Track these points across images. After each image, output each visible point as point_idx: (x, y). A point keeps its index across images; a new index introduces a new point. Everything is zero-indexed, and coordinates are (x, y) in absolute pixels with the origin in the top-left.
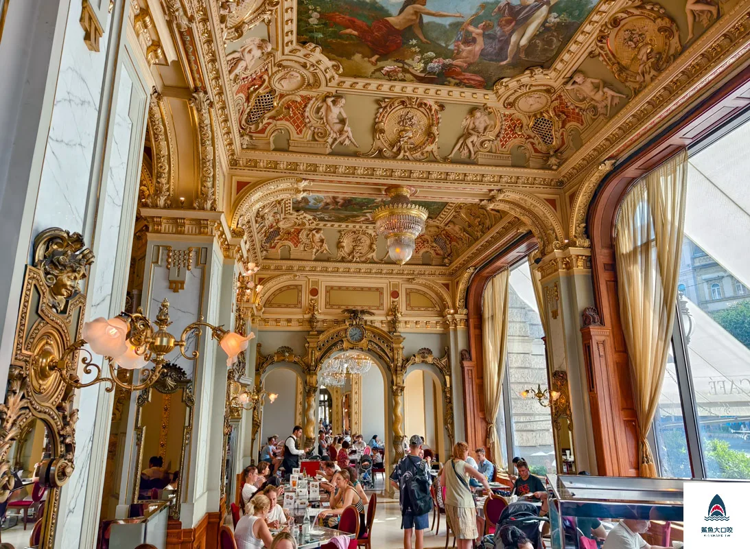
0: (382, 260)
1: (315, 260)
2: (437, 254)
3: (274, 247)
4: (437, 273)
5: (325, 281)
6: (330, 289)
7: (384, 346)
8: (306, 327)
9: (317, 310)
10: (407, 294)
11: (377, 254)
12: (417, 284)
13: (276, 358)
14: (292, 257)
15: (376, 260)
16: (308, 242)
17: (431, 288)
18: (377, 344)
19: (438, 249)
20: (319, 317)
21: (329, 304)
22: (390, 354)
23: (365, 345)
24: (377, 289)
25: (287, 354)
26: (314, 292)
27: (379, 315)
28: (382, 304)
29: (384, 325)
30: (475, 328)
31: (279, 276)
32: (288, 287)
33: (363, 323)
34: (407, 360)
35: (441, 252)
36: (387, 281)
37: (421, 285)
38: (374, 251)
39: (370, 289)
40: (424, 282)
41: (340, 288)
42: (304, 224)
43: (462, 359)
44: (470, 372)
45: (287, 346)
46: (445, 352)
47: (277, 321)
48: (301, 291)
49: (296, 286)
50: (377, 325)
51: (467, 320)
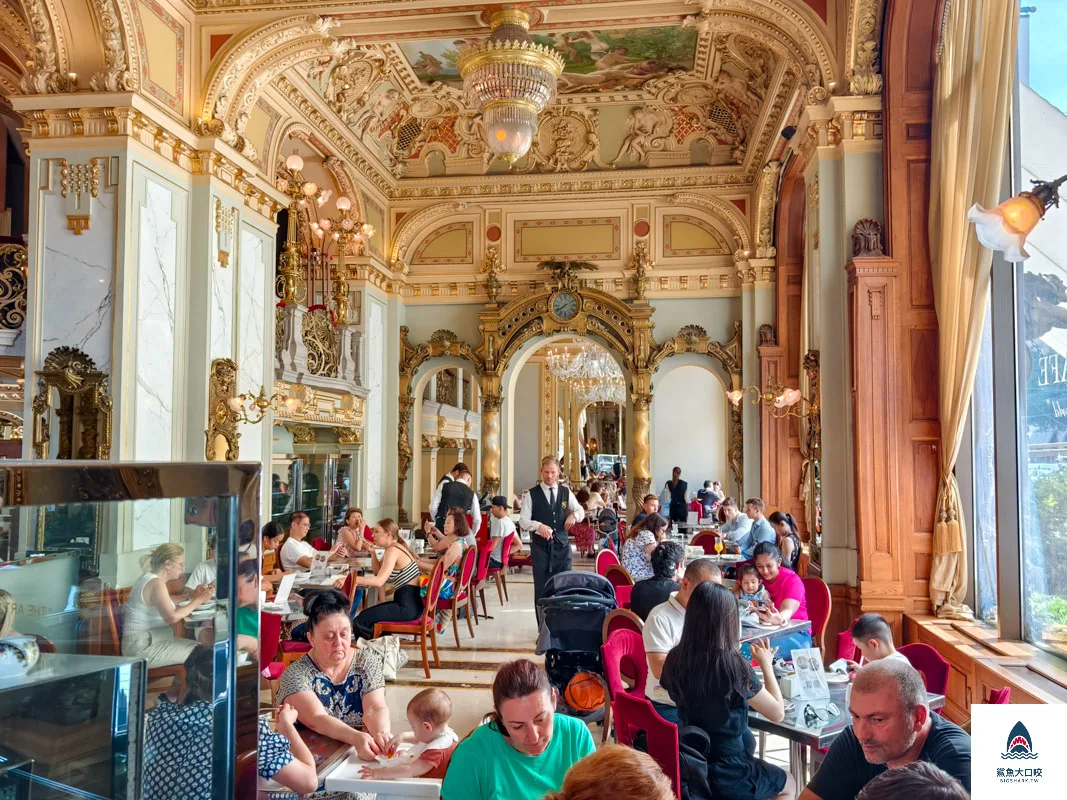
0: (611, 164)
1: (489, 174)
2: (721, 142)
3: (416, 156)
4: (721, 181)
5: (512, 213)
6: (521, 227)
7: (617, 325)
8: (481, 296)
9: (499, 266)
10: (667, 226)
11: (600, 153)
12: (684, 205)
13: (430, 351)
14: (448, 171)
15: (601, 164)
16: (472, 140)
17: (710, 211)
18: (602, 322)
19: (721, 131)
20: (501, 277)
21: (520, 254)
22: (627, 340)
23: (581, 324)
24: (608, 220)
25: (447, 343)
26: (494, 233)
27: (612, 269)
28: (617, 249)
29: (620, 288)
30: (789, 283)
31: (429, 207)
32: (450, 227)
33: (578, 285)
34: (659, 348)
35: (729, 139)
36: (627, 204)
37: (692, 205)
38: (594, 147)
39: (594, 221)
40: (695, 199)
41: (539, 223)
42: (454, 108)
43: (761, 342)
44: (772, 366)
45: (446, 329)
46: (735, 333)
47: (434, 287)
48: (471, 233)
49: (464, 224)
50: (607, 288)
51: (775, 269)
